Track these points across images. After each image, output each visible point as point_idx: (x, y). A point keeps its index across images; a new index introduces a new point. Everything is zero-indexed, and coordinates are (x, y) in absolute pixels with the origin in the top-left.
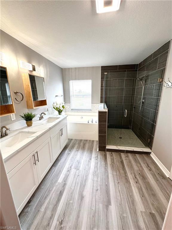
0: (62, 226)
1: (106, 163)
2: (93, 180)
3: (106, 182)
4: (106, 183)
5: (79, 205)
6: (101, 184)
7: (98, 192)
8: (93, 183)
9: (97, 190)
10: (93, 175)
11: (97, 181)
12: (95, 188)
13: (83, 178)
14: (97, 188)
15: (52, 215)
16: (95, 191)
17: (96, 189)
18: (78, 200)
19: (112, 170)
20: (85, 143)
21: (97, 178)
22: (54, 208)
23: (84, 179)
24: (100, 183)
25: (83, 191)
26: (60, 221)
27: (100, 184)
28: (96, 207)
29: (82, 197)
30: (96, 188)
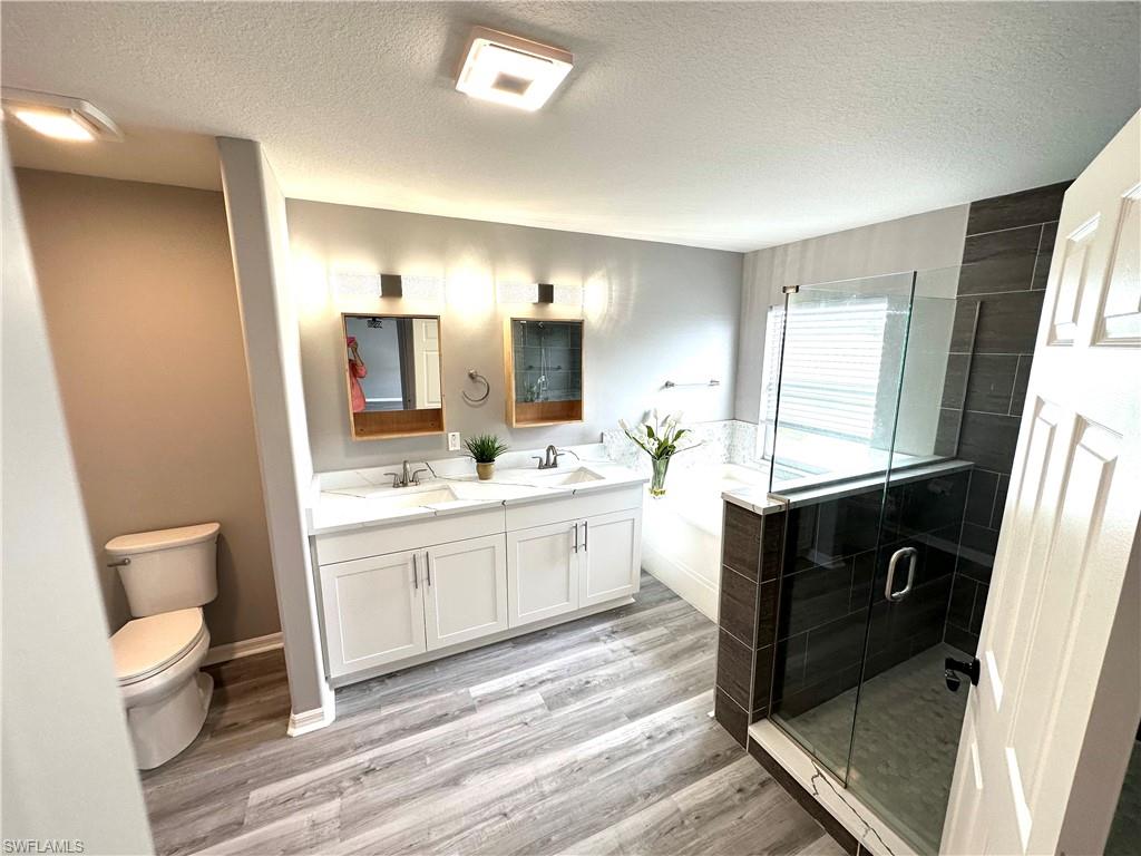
0: (363, 778)
1: (664, 787)
2: (536, 780)
3: (556, 832)
4: (553, 838)
5: (426, 786)
6: (538, 817)
7: (497, 822)
8: (525, 787)
9: (505, 815)
10: (563, 769)
11: (543, 796)
12: (508, 805)
13: (523, 744)
14: (512, 811)
15: (380, 739)
16: (495, 809)
17: (507, 810)
18: (442, 774)
19: (647, 833)
20: (706, 645)
21: (557, 791)
22: (396, 731)
23: (525, 748)
24: (540, 813)
25: (477, 771)
26: (372, 767)
27: (536, 812)
28: (441, 840)
29: (454, 780)
30: (510, 808)
